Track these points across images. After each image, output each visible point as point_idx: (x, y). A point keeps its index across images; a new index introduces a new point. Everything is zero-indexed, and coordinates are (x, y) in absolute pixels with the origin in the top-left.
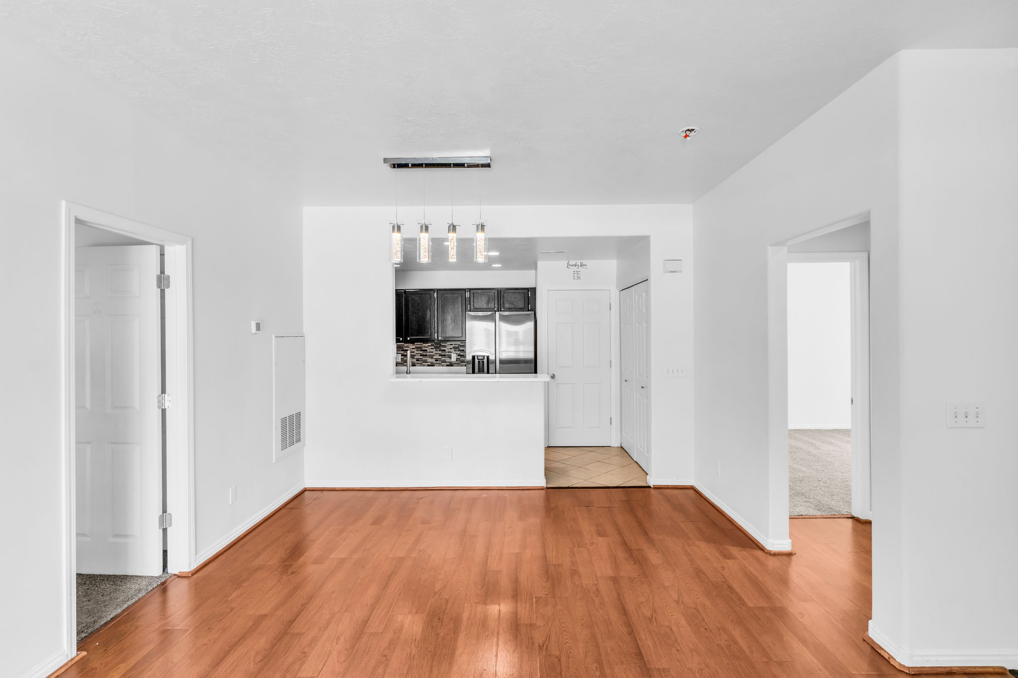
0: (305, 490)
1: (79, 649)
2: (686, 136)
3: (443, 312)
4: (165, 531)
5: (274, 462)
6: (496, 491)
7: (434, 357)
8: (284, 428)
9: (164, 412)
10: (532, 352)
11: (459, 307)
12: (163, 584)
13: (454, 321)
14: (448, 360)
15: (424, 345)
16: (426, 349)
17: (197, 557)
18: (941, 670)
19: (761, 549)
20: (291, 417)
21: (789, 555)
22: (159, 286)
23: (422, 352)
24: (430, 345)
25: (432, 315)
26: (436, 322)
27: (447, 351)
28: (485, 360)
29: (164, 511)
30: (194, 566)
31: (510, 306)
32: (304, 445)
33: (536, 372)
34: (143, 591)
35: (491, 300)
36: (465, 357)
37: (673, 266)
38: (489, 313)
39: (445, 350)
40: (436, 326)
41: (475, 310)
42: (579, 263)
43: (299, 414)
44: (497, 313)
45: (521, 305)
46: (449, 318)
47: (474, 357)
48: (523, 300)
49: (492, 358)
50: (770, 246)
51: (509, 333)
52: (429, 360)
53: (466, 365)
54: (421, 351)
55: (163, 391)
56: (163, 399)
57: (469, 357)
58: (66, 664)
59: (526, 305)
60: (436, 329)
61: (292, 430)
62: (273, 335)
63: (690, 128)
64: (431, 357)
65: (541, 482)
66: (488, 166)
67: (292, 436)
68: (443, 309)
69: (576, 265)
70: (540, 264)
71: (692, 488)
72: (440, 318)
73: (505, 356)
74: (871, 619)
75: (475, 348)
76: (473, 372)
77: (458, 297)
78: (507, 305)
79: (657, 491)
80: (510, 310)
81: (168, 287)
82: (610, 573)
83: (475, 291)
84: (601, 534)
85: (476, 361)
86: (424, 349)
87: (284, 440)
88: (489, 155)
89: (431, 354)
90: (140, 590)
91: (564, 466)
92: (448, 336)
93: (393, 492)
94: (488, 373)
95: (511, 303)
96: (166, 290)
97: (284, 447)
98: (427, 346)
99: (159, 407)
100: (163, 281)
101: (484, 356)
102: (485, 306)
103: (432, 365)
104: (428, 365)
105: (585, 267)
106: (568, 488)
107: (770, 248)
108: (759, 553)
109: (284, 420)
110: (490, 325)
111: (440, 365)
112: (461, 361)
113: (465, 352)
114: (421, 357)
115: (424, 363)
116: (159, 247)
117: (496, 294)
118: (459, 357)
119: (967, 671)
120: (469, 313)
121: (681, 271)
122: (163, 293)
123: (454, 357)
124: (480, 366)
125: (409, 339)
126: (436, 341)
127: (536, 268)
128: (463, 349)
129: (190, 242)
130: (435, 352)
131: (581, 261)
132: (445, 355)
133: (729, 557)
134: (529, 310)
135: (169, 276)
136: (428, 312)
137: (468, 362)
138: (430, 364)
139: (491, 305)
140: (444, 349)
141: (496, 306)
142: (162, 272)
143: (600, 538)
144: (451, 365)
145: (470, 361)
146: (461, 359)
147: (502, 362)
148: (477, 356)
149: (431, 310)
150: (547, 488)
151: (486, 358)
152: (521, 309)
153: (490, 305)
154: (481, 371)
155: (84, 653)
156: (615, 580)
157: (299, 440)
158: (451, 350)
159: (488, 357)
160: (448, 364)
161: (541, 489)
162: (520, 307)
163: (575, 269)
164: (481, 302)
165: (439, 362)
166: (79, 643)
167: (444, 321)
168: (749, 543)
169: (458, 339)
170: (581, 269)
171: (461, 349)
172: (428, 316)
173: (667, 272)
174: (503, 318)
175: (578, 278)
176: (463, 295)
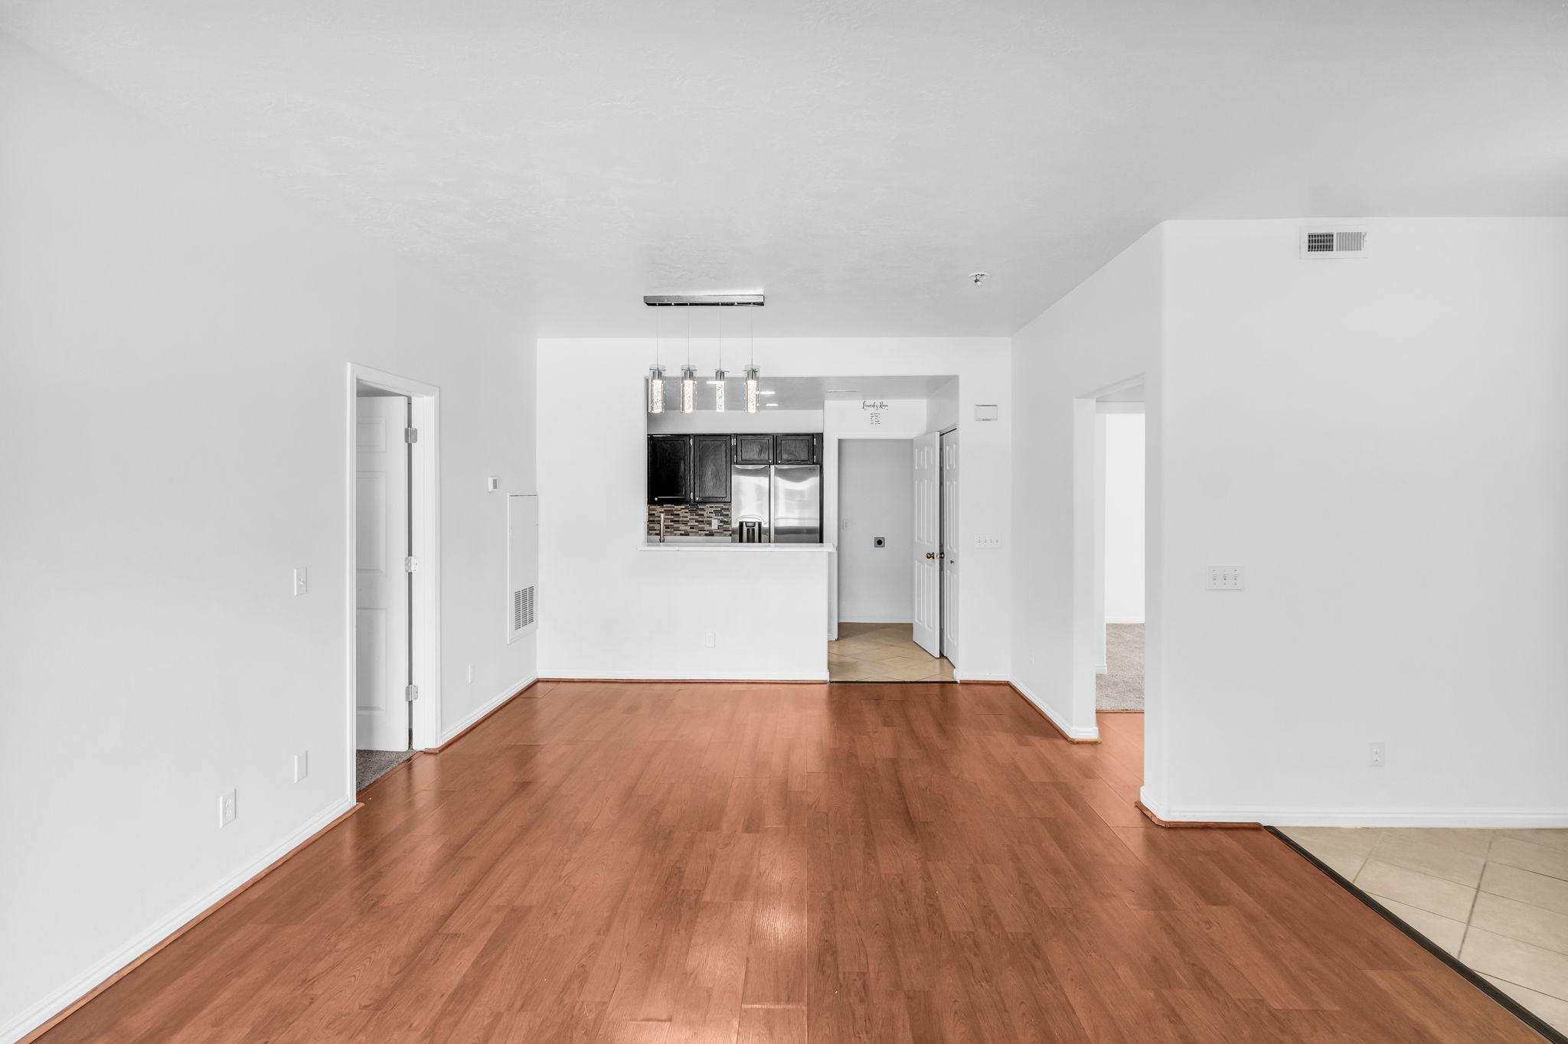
0: (538, 681)
1: (358, 800)
2: (976, 281)
3: (702, 465)
4: (410, 703)
5: (508, 642)
6: (768, 685)
7: (689, 524)
8: (517, 602)
9: (410, 574)
10: (816, 519)
11: (722, 457)
12: (409, 759)
13: (716, 476)
14: (707, 527)
15: (676, 507)
16: (678, 512)
17: (443, 734)
18: (1199, 824)
19: (1065, 737)
20: (524, 591)
21: (1094, 743)
22: (407, 441)
23: (672, 517)
24: (684, 507)
25: (687, 468)
26: (692, 477)
27: (706, 515)
28: (756, 528)
29: (410, 683)
30: (441, 743)
31: (789, 458)
32: (537, 626)
33: (821, 541)
34: (395, 762)
35: (764, 450)
36: (730, 524)
37: (986, 410)
38: (763, 466)
39: (703, 515)
40: (692, 482)
41: (744, 462)
42: (878, 402)
43: (531, 589)
44: (772, 467)
45: (804, 456)
46: (709, 472)
47: (741, 524)
48: (806, 450)
49: (765, 526)
50: (1075, 398)
51: (790, 494)
52: (682, 527)
53: (730, 535)
54: (672, 515)
55: (410, 554)
56: (410, 561)
57: (735, 525)
58: (351, 810)
59: (811, 457)
60: (692, 486)
61: (525, 608)
62: (508, 495)
63: (978, 273)
64: (685, 523)
65: (824, 675)
66: (762, 304)
67: (525, 615)
68: (701, 460)
69: (874, 406)
70: (827, 403)
71: (1007, 684)
72: (697, 471)
73: (783, 524)
74: (1143, 785)
75: (743, 513)
76: (741, 541)
77: (721, 445)
78: (785, 456)
79: (965, 687)
80: (789, 462)
81: (415, 440)
82: (891, 755)
83: (743, 437)
84: (887, 723)
85: (745, 529)
86: (675, 512)
87: (518, 618)
88: (762, 293)
89: (685, 519)
90: (392, 762)
91: (854, 660)
92: (707, 495)
93: (645, 685)
94: (760, 541)
95: (790, 453)
96: (413, 444)
97: (518, 627)
98: (680, 509)
99: (406, 571)
100: (410, 435)
101: (755, 523)
102: (756, 457)
103: (687, 534)
104: (681, 535)
105: (886, 408)
106: (857, 682)
107: (1075, 400)
108: (1062, 742)
109: (517, 594)
110: (763, 481)
111: (696, 533)
112: (724, 529)
113: (731, 517)
114: (672, 524)
115: (675, 532)
116: (406, 398)
117: (771, 441)
118: (722, 524)
119: (1223, 826)
120: (737, 466)
121: (996, 420)
122: (410, 446)
123: (715, 524)
124: (749, 534)
125: (656, 499)
126: (692, 503)
127: (823, 408)
128: (727, 513)
129: (438, 393)
130: (690, 517)
131: (881, 401)
132: (703, 521)
133: (1027, 744)
134: (814, 464)
135: (416, 430)
136: (682, 465)
137: (734, 532)
138: (683, 532)
139: (765, 456)
140: (702, 513)
141: (771, 457)
142: (410, 425)
143: (886, 728)
144: (711, 534)
145: (737, 530)
146: (725, 526)
147: (778, 531)
148: (746, 523)
149: (686, 462)
150: (830, 682)
151: (757, 525)
152: (804, 462)
153: (762, 455)
154: (751, 540)
155: (362, 804)
156: (894, 761)
157: (531, 620)
158: (711, 515)
159: (760, 524)
160: (708, 532)
161: (824, 683)
162: (803, 458)
163: (872, 410)
164: (751, 453)
165: (696, 530)
166: (358, 793)
167: (701, 477)
168: (1052, 732)
169: (721, 500)
170: (880, 410)
171: (724, 514)
172: (682, 469)
173: (978, 420)
174: (780, 473)
175: (878, 422)
176: (728, 443)
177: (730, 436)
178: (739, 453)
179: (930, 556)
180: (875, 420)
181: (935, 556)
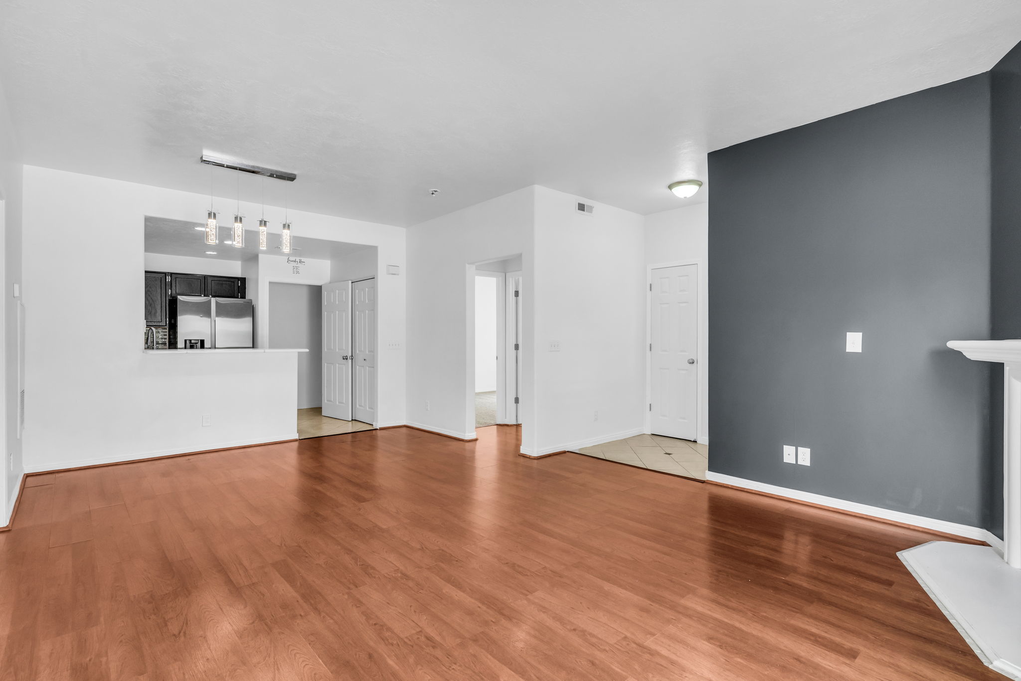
0: (27, 476)
2: (433, 194)
13: (151, 305)
28: (199, 344)
35: (197, 286)
37: (393, 271)
42: (298, 259)
44: (214, 300)
47: (186, 342)
50: (468, 264)
59: (236, 293)
63: (435, 190)
65: (296, 436)
69: (295, 261)
70: (261, 257)
83: (177, 276)
85: (189, 344)
101: (198, 340)
105: (303, 263)
107: (467, 265)
117: (203, 280)
121: (398, 275)
131: (301, 258)
139: (198, 290)
141: (204, 291)
148: (190, 340)
150: (300, 439)
151: (200, 342)
159: (203, 342)
161: (295, 440)
163: (294, 264)
164: (185, 287)
170: (299, 265)
173: (389, 274)
175: (298, 272)
176: (163, 279)
177: (165, 274)
178: (174, 287)
179: (345, 358)
180: (296, 271)
181: (349, 358)
